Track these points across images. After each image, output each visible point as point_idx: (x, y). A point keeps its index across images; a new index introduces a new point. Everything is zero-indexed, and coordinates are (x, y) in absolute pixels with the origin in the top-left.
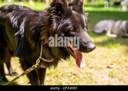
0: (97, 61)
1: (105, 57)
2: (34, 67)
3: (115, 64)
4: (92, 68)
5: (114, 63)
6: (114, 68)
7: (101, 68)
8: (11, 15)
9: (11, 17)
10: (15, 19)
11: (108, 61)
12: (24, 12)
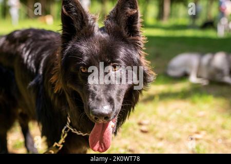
0: (171, 127)
1: (187, 120)
2: (56, 145)
3: (203, 133)
4: (161, 139)
5: (203, 130)
6: (202, 139)
7: (179, 140)
8: (25, 49)
9: (24, 52)
10: (30, 57)
11: (191, 127)
12: (48, 41)
